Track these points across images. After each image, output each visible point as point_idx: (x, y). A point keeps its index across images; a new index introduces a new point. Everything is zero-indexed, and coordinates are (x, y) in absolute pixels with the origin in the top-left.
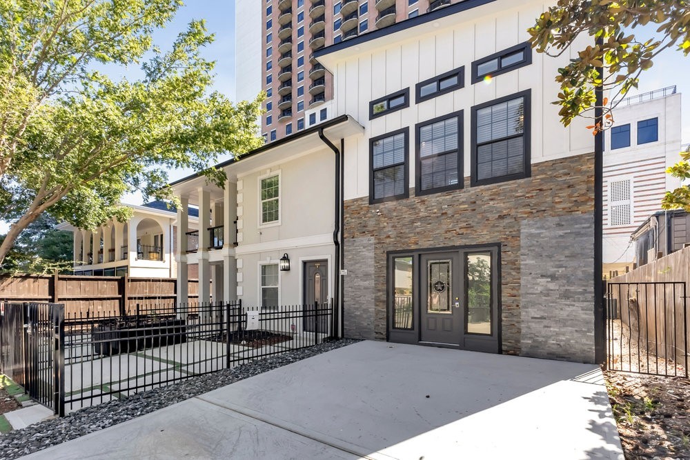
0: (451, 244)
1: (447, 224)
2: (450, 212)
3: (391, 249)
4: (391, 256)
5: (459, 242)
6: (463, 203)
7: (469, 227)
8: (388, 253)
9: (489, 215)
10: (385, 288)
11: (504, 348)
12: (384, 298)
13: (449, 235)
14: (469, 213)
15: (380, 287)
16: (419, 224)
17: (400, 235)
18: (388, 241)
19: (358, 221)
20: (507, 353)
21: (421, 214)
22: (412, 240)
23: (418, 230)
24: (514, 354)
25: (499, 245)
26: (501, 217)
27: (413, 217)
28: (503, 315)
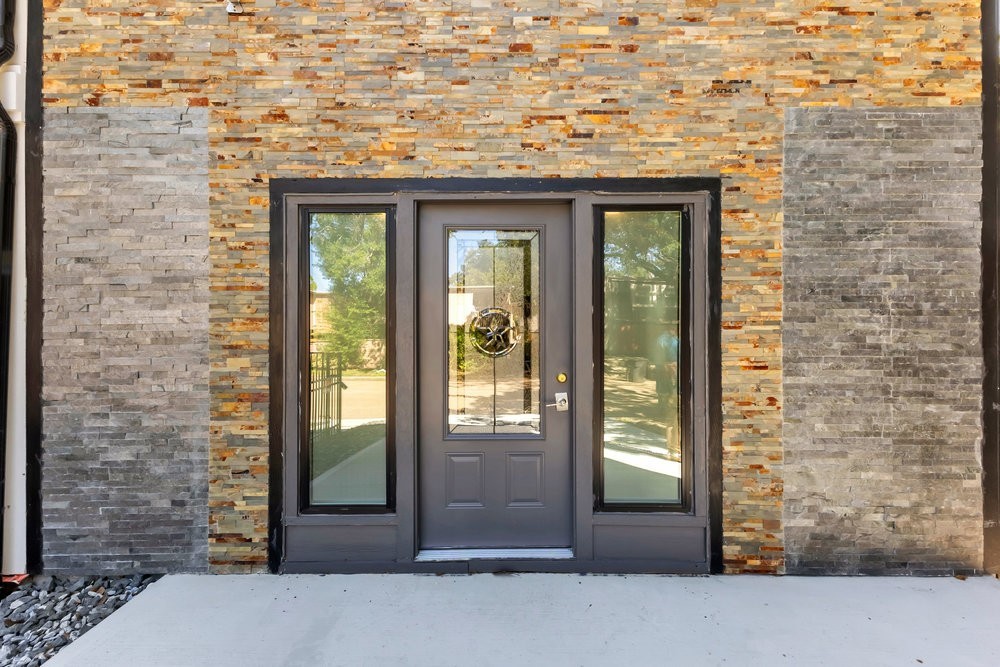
0: (545, 170)
1: (529, 91)
2: (544, 44)
3: (291, 169)
4: (293, 201)
5: (574, 165)
6: (594, 16)
7: (612, 110)
8: (279, 188)
9: (681, 74)
10: (261, 336)
11: (730, 551)
12: (257, 380)
13: (538, 134)
14: (613, 57)
15: (236, 333)
16: (418, 75)
17: (334, 115)
18: (276, 132)
19: (125, 30)
20: (740, 567)
21: (427, 38)
22: (390, 139)
23: (413, 101)
24: (764, 571)
25: (712, 185)
26: (723, 89)
27: (394, 45)
28: (728, 435)
